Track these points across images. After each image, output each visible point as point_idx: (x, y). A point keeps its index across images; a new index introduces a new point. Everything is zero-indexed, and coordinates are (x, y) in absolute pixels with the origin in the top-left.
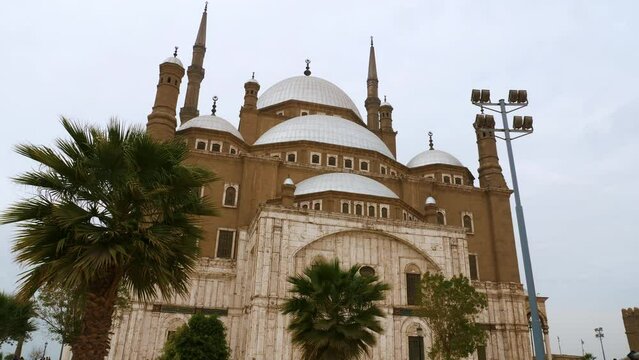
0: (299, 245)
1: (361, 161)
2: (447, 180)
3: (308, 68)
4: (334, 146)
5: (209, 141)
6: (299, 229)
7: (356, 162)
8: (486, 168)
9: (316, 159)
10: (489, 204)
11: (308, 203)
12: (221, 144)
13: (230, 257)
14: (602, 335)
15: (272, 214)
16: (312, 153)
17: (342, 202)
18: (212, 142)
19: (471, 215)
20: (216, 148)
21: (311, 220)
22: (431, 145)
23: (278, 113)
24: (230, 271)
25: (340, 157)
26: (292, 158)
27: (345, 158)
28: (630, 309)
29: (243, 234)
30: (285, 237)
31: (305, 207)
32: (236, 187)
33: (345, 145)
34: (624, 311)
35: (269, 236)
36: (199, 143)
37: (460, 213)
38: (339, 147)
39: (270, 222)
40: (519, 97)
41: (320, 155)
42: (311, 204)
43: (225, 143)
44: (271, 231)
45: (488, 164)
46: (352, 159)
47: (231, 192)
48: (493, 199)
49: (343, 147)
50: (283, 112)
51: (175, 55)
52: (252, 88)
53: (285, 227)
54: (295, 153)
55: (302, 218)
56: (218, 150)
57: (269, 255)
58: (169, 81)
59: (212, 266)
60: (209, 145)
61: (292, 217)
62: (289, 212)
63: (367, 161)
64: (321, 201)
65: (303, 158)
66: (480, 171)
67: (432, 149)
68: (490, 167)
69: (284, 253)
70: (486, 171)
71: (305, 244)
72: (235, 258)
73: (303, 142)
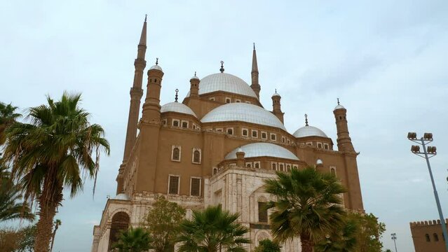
0: (252, 190)
1: (271, 134)
2: (320, 146)
3: (222, 67)
4: (256, 125)
5: (181, 121)
6: (251, 180)
7: (269, 135)
8: (342, 139)
9: (245, 133)
10: (345, 162)
11: (251, 163)
12: (188, 122)
13: (198, 195)
14: (395, 238)
15: (235, 171)
16: (243, 129)
17: (272, 163)
18: (182, 121)
19: (335, 168)
20: (185, 125)
21: (257, 174)
22: (307, 122)
23: (211, 99)
24: (199, 204)
25: (259, 131)
26: (230, 132)
27: (262, 132)
28: (415, 222)
29: (206, 181)
30: (243, 185)
31: (249, 165)
32: (200, 151)
33: (262, 124)
34: (411, 224)
35: (234, 184)
36: (175, 122)
37: (329, 167)
38: (259, 125)
39: (234, 176)
40: (428, 136)
41: (247, 130)
42: (253, 163)
43: (190, 122)
44: (235, 181)
45: (343, 137)
46: (266, 133)
47: (197, 154)
48: (348, 159)
49: (261, 125)
50: (214, 98)
51: (157, 63)
52: (195, 83)
53: (243, 179)
54: (232, 129)
55: (252, 173)
56: (186, 127)
57: (236, 196)
58: (156, 81)
59: (189, 201)
60: (181, 122)
61: (246, 173)
62: (245, 170)
63: (275, 134)
64: (259, 162)
65: (237, 132)
66: (338, 141)
67: (307, 125)
68: (345, 139)
69: (244, 194)
70: (342, 141)
71: (254, 189)
72: (202, 196)
73: (237, 122)
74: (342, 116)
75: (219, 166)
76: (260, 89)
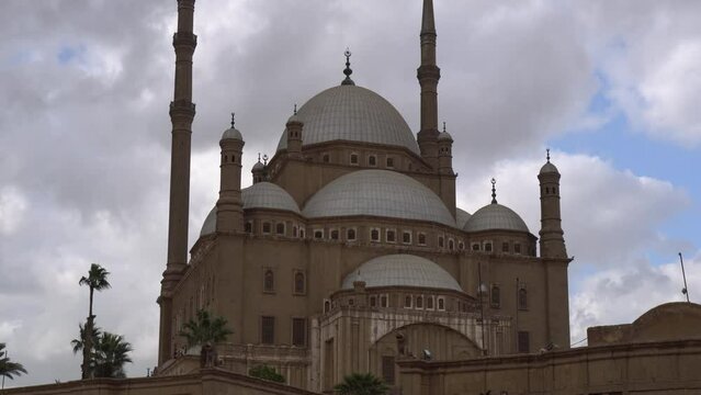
0: (373, 339)
1: (419, 233)
2: (506, 246)
3: (348, 64)
4: (392, 219)
5: (274, 221)
6: (372, 325)
7: (414, 236)
8: (546, 233)
9: (375, 235)
10: (546, 275)
11: (375, 297)
12: (285, 223)
13: (303, 344)
15: (350, 314)
16: (372, 229)
17: (405, 296)
18: (276, 222)
19: (527, 288)
20: (281, 228)
22: (494, 196)
25: (399, 230)
26: (352, 235)
27: (404, 231)
29: (315, 323)
31: (373, 299)
32: (304, 272)
33: (403, 217)
36: (265, 225)
38: (398, 219)
41: (378, 229)
42: (379, 296)
43: (288, 223)
45: (550, 228)
46: (410, 232)
47: (300, 278)
48: (550, 270)
49: (401, 220)
50: (329, 154)
52: (296, 129)
54: (355, 228)
56: (282, 232)
58: (233, 160)
59: (290, 354)
60: (274, 225)
62: (363, 311)
63: (425, 234)
64: (387, 295)
65: (363, 234)
66: (541, 232)
67: (494, 201)
70: (548, 235)
71: (377, 339)
72: (309, 346)
73: (362, 217)
74: (551, 187)
75: (332, 297)
76: (439, 77)
